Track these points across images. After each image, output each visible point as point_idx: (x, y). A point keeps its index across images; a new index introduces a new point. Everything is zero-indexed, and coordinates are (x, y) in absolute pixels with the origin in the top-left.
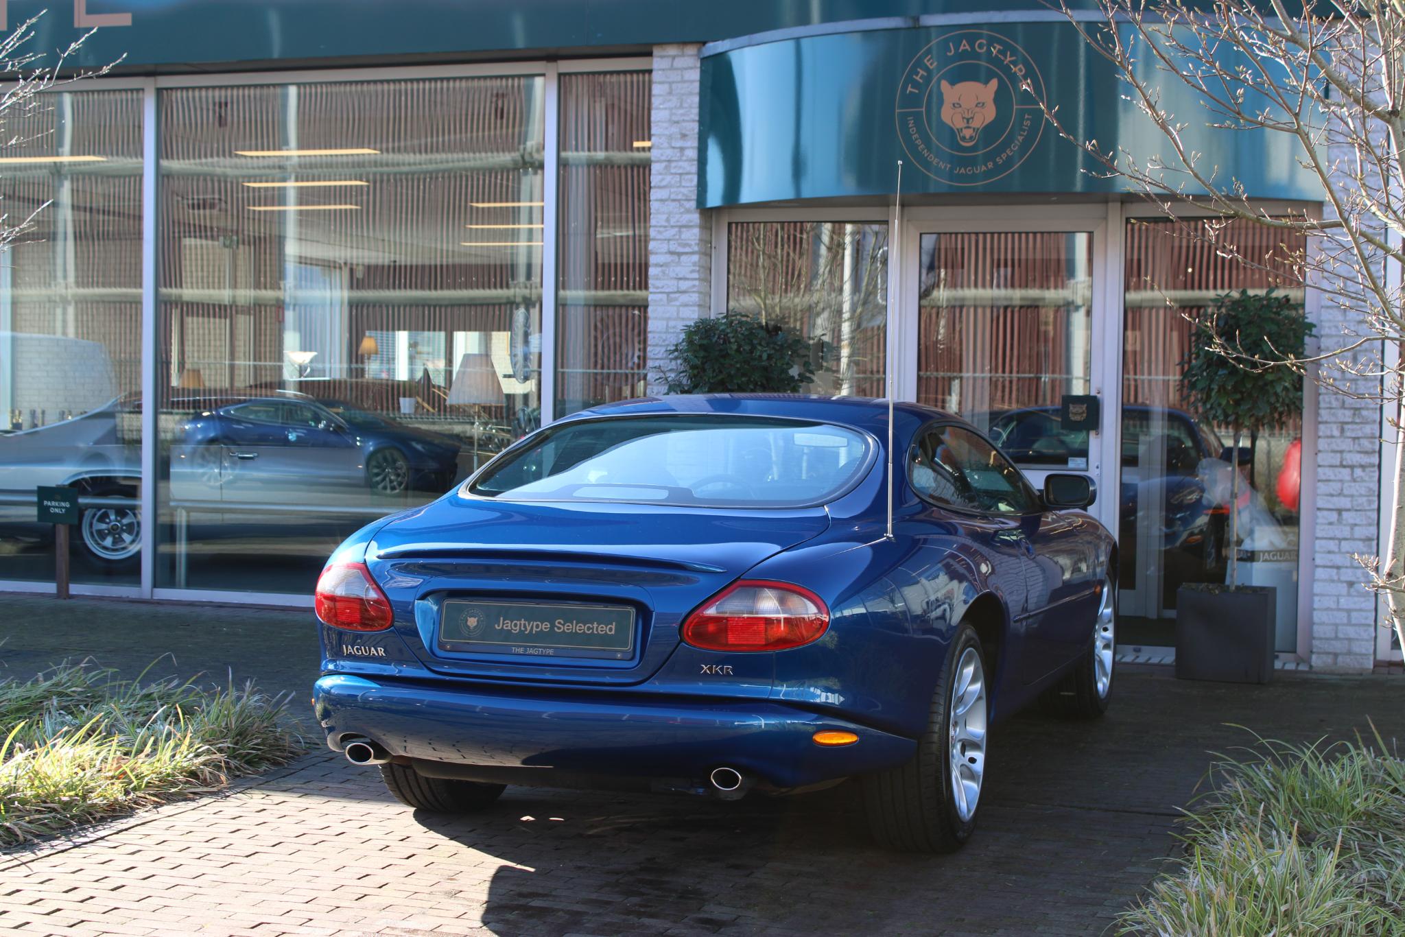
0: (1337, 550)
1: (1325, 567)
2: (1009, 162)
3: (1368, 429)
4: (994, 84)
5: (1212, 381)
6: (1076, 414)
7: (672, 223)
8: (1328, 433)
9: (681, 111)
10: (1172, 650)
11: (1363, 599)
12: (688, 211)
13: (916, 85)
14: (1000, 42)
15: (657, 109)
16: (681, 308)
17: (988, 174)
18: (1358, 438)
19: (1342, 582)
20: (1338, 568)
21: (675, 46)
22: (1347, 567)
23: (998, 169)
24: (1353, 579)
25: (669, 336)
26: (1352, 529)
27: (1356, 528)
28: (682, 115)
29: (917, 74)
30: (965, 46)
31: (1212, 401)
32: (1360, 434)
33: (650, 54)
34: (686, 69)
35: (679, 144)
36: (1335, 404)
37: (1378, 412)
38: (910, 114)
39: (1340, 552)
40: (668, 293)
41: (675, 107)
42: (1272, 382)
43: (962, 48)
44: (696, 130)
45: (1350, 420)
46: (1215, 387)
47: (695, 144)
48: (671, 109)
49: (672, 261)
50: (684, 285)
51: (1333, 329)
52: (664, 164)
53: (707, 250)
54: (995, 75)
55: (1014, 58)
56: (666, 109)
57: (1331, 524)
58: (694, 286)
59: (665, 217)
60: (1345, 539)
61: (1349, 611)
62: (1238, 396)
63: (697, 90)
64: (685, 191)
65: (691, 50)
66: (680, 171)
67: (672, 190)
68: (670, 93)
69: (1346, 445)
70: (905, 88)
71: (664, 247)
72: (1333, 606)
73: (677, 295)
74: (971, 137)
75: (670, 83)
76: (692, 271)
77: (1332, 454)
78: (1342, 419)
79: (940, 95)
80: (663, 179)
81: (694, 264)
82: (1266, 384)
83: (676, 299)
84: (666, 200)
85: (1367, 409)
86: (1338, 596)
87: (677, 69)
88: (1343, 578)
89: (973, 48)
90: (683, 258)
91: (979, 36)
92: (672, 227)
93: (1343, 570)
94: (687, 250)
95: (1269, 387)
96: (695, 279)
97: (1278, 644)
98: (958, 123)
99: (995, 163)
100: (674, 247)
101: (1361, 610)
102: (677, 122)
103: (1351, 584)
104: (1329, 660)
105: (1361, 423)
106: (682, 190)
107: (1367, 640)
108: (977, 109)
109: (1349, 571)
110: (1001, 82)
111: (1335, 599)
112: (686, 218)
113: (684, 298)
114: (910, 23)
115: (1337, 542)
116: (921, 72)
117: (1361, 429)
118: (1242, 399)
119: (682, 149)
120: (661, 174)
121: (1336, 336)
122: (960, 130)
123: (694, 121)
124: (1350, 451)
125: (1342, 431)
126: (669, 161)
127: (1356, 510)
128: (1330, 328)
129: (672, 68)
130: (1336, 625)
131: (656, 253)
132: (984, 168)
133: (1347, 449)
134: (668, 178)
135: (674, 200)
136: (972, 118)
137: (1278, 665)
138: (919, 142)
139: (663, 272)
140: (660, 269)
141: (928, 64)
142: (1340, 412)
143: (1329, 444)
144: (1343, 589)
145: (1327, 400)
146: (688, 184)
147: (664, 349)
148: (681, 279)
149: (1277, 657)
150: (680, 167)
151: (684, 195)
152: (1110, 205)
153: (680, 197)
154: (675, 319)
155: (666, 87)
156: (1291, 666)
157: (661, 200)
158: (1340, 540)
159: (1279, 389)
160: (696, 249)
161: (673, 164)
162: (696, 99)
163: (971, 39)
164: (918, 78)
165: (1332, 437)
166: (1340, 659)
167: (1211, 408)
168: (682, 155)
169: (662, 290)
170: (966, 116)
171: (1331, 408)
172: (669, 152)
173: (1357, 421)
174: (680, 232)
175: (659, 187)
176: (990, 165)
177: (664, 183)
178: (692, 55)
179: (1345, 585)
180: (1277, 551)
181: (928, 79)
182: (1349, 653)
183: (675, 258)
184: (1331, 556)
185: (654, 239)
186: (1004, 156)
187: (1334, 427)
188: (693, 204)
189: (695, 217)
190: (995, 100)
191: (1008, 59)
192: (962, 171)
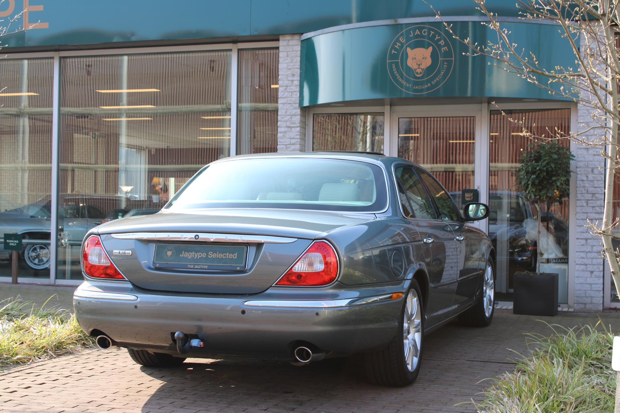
0: (585, 257)
1: (580, 264)
2: (438, 83)
3: (599, 203)
4: (431, 49)
5: (529, 180)
6: (468, 197)
7: (288, 114)
8: (581, 205)
9: (292, 64)
10: (512, 303)
11: (597, 279)
12: (295, 108)
13: (396, 50)
14: (433, 30)
15: (282, 63)
17: (428, 89)
18: (594, 207)
19: (588, 271)
20: (586, 265)
21: (289, 35)
22: (590, 265)
23: (432, 87)
24: (593, 270)
26: (592, 247)
27: (594, 247)
28: (292, 66)
29: (396, 45)
30: (417, 32)
31: (529, 189)
32: (595, 205)
33: (278, 40)
34: (294, 45)
35: (291, 79)
36: (584, 191)
37: (603, 195)
38: (393, 63)
39: (587, 258)
40: (286, 145)
41: (290, 62)
42: (555, 181)
43: (416, 33)
44: (299, 72)
45: (591, 199)
46: (530, 183)
47: (299, 78)
48: (288, 63)
49: (288, 130)
50: (293, 141)
51: (583, 158)
52: (284, 88)
53: (303, 125)
54: (431, 45)
55: (439, 37)
56: (285, 63)
57: (583, 245)
58: (298, 141)
59: (285, 111)
60: (589, 252)
61: (591, 284)
62: (540, 187)
63: (299, 55)
64: (293, 99)
65: (296, 37)
66: (292, 91)
67: (288, 99)
68: (287, 56)
69: (589, 210)
70: (391, 51)
71: (284, 124)
72: (585, 282)
73: (290, 145)
74: (420, 73)
75: (287, 52)
76: (297, 135)
77: (583, 214)
78: (587, 198)
79: (407, 54)
80: (284, 95)
81: (298, 132)
82: (553, 182)
83: (289, 148)
84: (286, 103)
85: (598, 194)
86: (586, 278)
87: (290, 45)
88: (588, 270)
89: (421, 32)
90: (292, 129)
91: (424, 28)
92: (288, 115)
93: (588, 266)
94: (294, 125)
95: (554, 183)
96: (298, 139)
97: (560, 300)
98: (415, 66)
99: (431, 84)
100: (288, 124)
101: (597, 284)
102: (290, 69)
103: (592, 272)
104: (582, 306)
105: (596, 200)
106: (292, 99)
107: (599, 297)
108: (423, 60)
109: (591, 266)
110: (434, 48)
111: (585, 279)
112: (294, 112)
113: (293, 147)
114: (393, 23)
115: (585, 253)
116: (398, 44)
117: (596, 202)
118: (542, 189)
119: (292, 81)
120: (283, 92)
121: (584, 161)
122: (415, 70)
123: (298, 68)
124: (591, 213)
125: (587, 203)
126: (287, 86)
127: (594, 239)
128: (581, 158)
129: (288, 45)
130: (586, 291)
131: (281, 127)
132: (426, 86)
133: (590, 212)
134: (286, 94)
135: (289, 104)
136: (421, 64)
137: (559, 309)
138: (397, 75)
139: (284, 136)
140: (282, 134)
141: (401, 40)
142: (586, 195)
143: (581, 210)
144: (588, 274)
145: (580, 190)
146: (295, 96)
148: (292, 138)
149: (559, 306)
150: (292, 89)
151: (293, 101)
152: (483, 104)
153: (291, 102)
155: (286, 53)
156: (566, 309)
157: (283, 104)
158: (587, 252)
159: (558, 184)
160: (299, 125)
161: (289, 88)
162: (299, 59)
163: (420, 29)
164: (397, 47)
165: (583, 206)
166: (587, 306)
167: (529, 193)
168: (292, 84)
169: (284, 143)
170: (418, 63)
171: (582, 193)
172: (286, 82)
173: (594, 199)
174: (291, 118)
175: (282, 98)
176: (429, 85)
177: (284, 96)
178: (297, 40)
179: (589, 272)
180: (559, 259)
181: (402, 47)
182: (591, 303)
183: (289, 129)
184: (583, 260)
185: (280, 121)
186: (435, 81)
187: (584, 202)
188: (297, 105)
189: (298, 111)
190: (431, 56)
191: (437, 38)
192: (417, 87)
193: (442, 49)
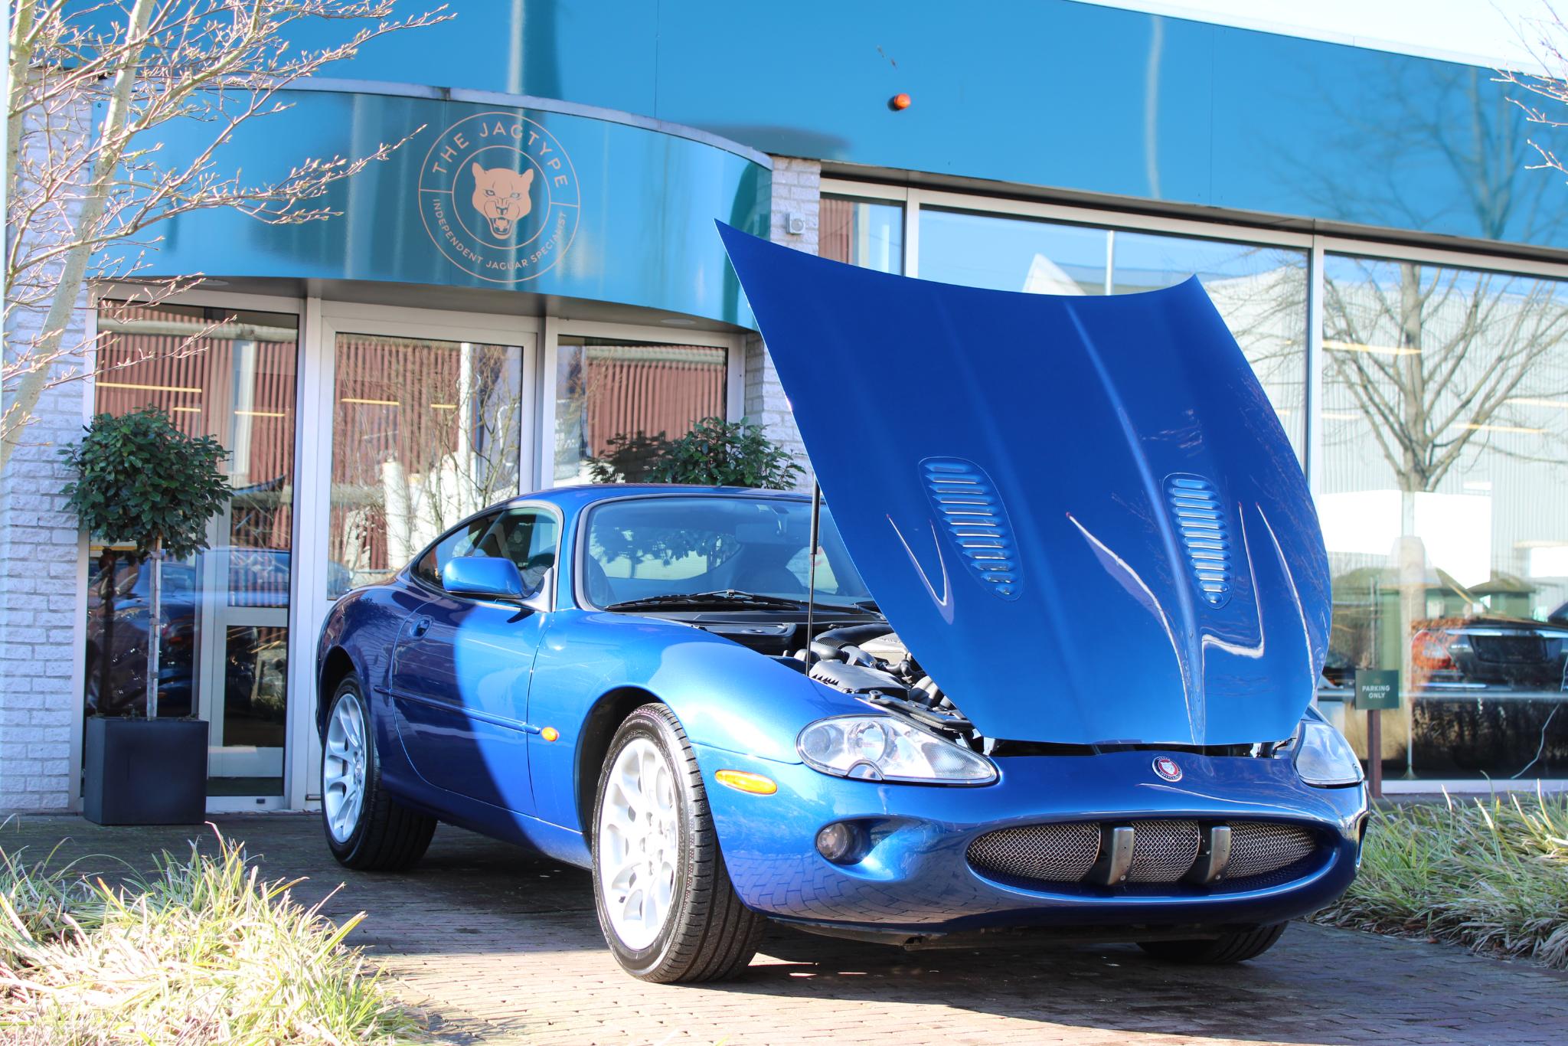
4: (529, 175)
13: (443, 164)
14: (538, 131)
16: (60, 399)
17: (522, 272)
23: (532, 268)
25: (43, 432)
29: (445, 151)
30: (499, 129)
34: (69, 102)
38: (436, 195)
43: (496, 131)
54: (531, 166)
55: (550, 150)
70: (430, 166)
74: (505, 230)
79: (474, 178)
89: (508, 130)
91: (516, 120)
98: (491, 213)
99: (530, 261)
108: (512, 200)
110: (537, 175)
113: (64, 387)
114: (439, 95)
116: (451, 151)
122: (493, 221)
132: (518, 265)
136: (507, 209)
138: (446, 228)
141: (459, 143)
147: (34, 450)
148: (60, 362)
154: (56, 411)
163: (507, 122)
164: (446, 157)
170: (500, 206)
176: (525, 263)
181: (459, 158)
186: (538, 254)
190: (530, 192)
191: (544, 150)
192: (495, 265)
193: (556, 179)
